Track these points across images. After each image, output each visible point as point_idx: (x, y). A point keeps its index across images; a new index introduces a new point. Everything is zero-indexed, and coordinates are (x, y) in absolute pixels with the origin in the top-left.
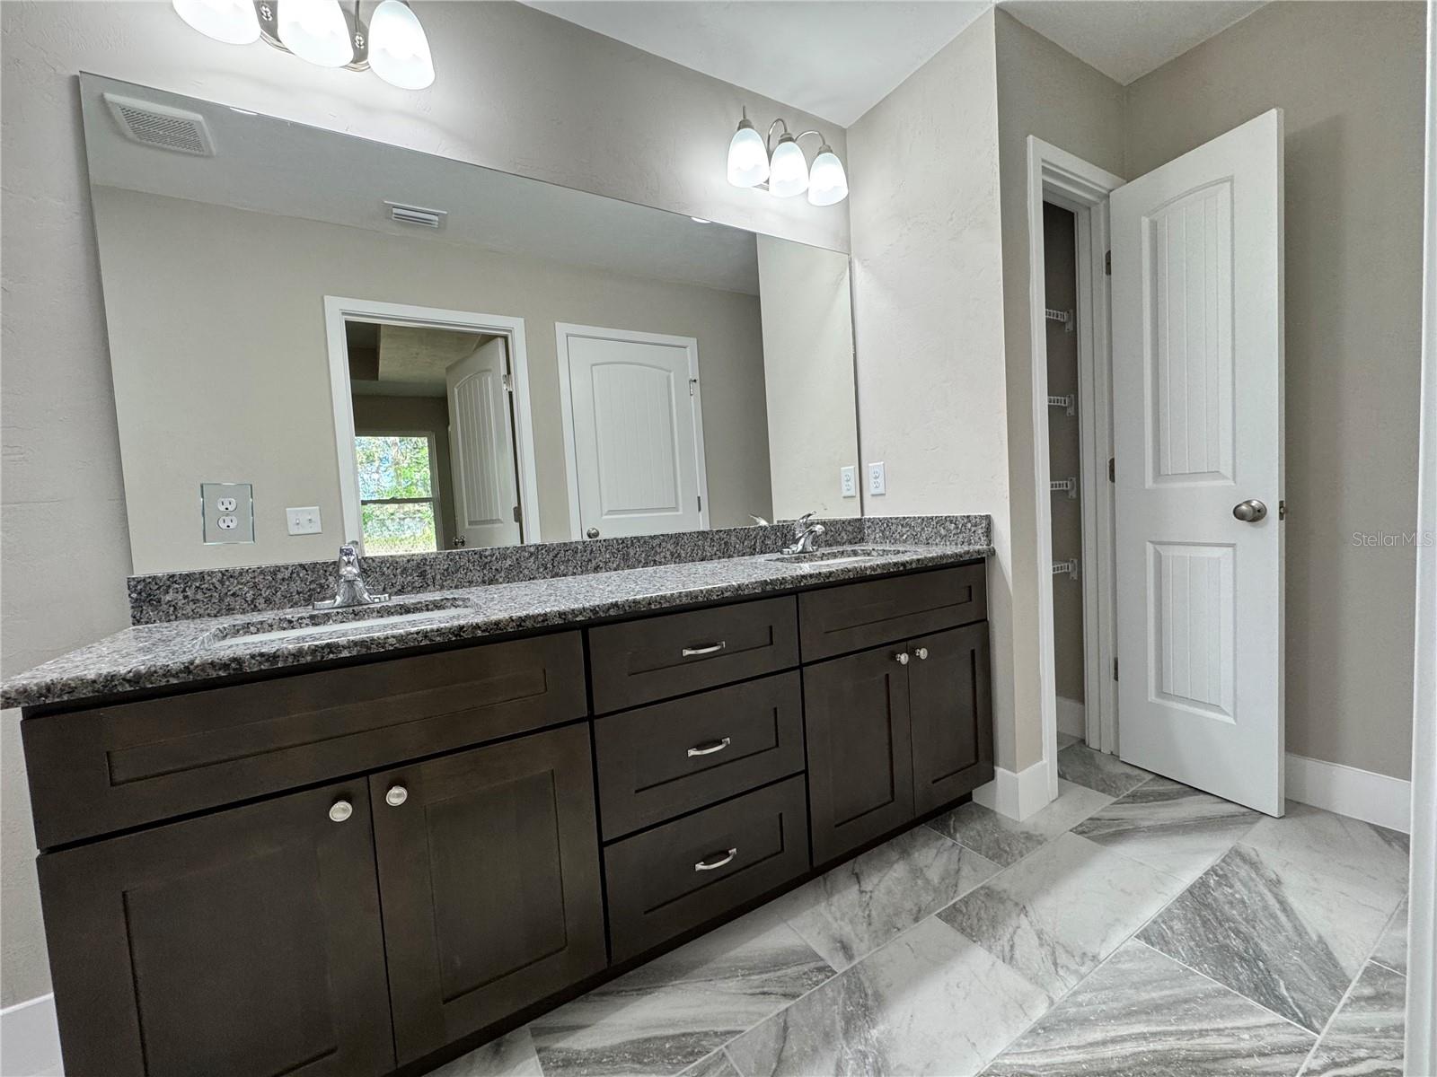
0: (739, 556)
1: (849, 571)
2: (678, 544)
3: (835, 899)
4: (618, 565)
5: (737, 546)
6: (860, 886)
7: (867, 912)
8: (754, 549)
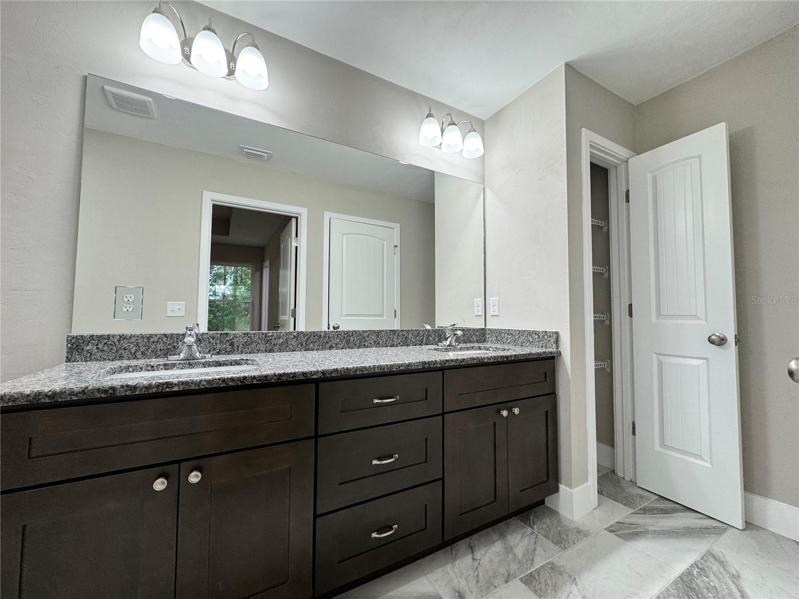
0: (413, 345)
1: (475, 359)
2: (378, 336)
3: (458, 562)
4: (343, 346)
5: (412, 340)
6: (473, 555)
7: (476, 574)
8: (422, 342)
